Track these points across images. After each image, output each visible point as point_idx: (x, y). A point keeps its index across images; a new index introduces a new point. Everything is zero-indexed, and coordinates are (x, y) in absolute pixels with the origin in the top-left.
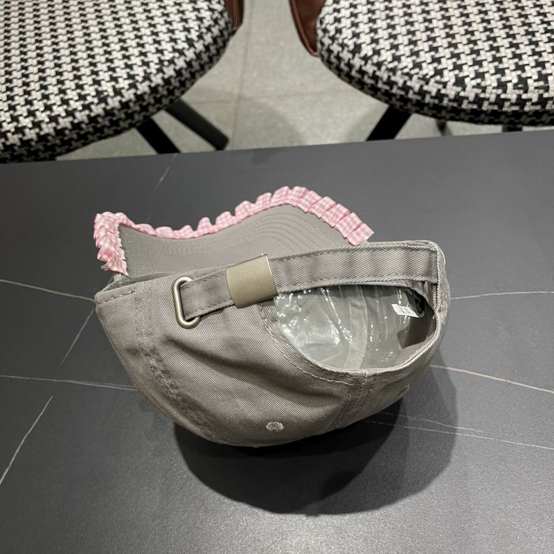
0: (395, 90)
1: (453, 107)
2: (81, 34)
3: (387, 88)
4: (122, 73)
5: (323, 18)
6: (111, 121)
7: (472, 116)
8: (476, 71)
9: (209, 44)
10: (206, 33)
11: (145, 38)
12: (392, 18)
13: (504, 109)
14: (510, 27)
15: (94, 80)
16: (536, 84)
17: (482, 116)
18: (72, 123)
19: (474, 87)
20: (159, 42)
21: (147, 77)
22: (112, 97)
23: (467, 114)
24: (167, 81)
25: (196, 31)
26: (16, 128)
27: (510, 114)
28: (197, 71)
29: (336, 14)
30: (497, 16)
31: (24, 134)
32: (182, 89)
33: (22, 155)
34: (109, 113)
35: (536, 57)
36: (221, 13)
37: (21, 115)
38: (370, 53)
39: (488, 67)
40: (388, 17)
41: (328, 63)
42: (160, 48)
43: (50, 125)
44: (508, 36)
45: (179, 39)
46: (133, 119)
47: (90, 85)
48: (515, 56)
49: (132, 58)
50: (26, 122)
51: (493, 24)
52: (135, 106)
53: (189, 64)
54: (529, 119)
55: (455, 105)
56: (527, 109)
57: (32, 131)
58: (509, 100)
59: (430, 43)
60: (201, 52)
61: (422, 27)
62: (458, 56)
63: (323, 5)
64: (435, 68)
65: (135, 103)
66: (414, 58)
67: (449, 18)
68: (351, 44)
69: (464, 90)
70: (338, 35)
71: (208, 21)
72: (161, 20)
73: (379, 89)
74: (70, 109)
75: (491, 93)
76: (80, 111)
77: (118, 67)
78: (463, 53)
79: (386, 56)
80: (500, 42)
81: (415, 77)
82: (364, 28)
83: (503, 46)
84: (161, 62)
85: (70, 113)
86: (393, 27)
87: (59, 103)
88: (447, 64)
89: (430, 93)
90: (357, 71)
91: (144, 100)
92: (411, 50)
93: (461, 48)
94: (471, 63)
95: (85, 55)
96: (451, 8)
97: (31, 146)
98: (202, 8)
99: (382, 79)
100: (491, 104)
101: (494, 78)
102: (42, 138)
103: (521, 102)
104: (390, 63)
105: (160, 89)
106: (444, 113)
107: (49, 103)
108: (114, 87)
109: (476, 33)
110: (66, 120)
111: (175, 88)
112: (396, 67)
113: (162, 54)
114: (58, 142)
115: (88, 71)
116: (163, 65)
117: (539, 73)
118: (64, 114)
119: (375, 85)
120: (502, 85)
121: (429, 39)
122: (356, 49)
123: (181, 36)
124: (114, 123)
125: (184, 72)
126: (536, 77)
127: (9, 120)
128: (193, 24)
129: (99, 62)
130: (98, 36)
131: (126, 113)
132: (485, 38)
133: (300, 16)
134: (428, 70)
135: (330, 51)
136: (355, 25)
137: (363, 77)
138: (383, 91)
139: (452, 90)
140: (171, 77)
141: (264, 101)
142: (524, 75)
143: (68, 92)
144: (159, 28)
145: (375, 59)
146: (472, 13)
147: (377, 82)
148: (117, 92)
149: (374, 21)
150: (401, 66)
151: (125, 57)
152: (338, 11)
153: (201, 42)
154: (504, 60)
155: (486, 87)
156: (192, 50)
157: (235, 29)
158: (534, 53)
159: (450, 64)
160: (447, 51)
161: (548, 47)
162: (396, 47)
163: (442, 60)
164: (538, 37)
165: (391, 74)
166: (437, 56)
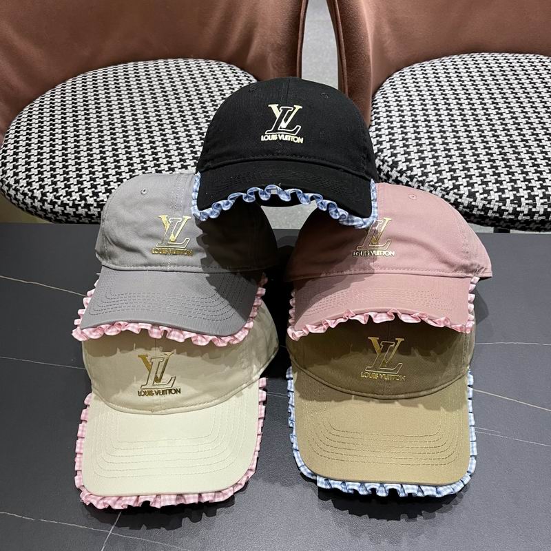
7: (480, 220)
8: (483, 188)
16: (527, 202)
17: (487, 220)
19: (482, 199)
23: (475, 218)
27: (505, 220)
30: (484, 152)
38: (405, 168)
39: (493, 187)
51: (481, 157)
54: (521, 225)
55: (468, 210)
56: (520, 218)
58: (507, 211)
62: (470, 177)
64: (453, 183)
66: (438, 175)
67: (449, 150)
68: (390, 160)
69: (475, 201)
75: (495, 205)
78: (474, 175)
79: (417, 172)
80: (500, 170)
81: (439, 188)
86: (422, 152)
92: (436, 169)
93: (472, 172)
94: (480, 183)
96: (451, 143)
100: (494, 212)
101: (497, 194)
103: (516, 213)
104: (419, 177)
112: (424, 180)
117: (529, 193)
120: (502, 200)
122: (394, 165)
126: (526, 196)
129: (186, 153)
134: (449, 184)
136: (393, 147)
139: (466, 200)
142: (518, 195)
145: (409, 173)
146: (466, 148)
150: (428, 180)
152: (380, 136)
154: (504, 183)
155: (491, 200)
158: (525, 180)
159: (464, 182)
160: (462, 172)
161: (535, 176)
162: (424, 166)
163: (459, 178)
164: (528, 169)
165: (420, 185)
166: (455, 175)
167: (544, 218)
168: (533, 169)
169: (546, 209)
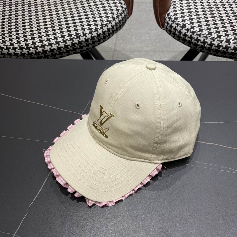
0: (199, 43)
1: (224, 51)
2: (68, 11)
3: (196, 42)
4: (86, 27)
5: (169, 13)
6: (80, 46)
7: (231, 55)
8: (234, 37)
9: (120, 20)
10: (120, 16)
11: (95, 15)
12: (198, 15)
15: (75, 29)
17: (235, 55)
18: (65, 45)
19: (233, 43)
21: (96, 30)
22: (82, 37)
23: (229, 54)
24: (104, 33)
25: (116, 14)
26: (42, 45)
28: (114, 30)
29: (175, 12)
31: (45, 48)
32: (108, 37)
33: (42, 57)
34: (80, 43)
36: (125, 9)
37: (44, 40)
38: (190, 28)
41: (170, 32)
42: (102, 19)
43: (56, 45)
45: (110, 17)
46: (88, 46)
47: (73, 31)
49: (91, 22)
50: (46, 43)
52: (90, 41)
55: (225, 50)
57: (48, 47)
59: (215, 25)
60: (117, 23)
61: (211, 19)
62: (227, 31)
63: (169, 9)
64: (217, 35)
65: (90, 40)
66: (208, 30)
67: (222, 17)
68: (181, 24)
69: (229, 44)
70: (176, 20)
71: (121, 11)
72: (102, 9)
73: (192, 43)
74: (65, 39)
77: (85, 25)
78: (229, 30)
79: (196, 29)
81: (209, 38)
82: (187, 18)
84: (102, 25)
85: (65, 41)
86: (199, 18)
87: (60, 37)
89: (215, 45)
90: (183, 35)
91: (94, 39)
92: (207, 27)
93: (228, 28)
94: (232, 34)
95: (71, 19)
96: (222, 13)
97: (47, 53)
98: (118, 6)
99: (194, 38)
102: (52, 50)
104: (198, 32)
105: (101, 35)
106: (219, 53)
107: (56, 36)
108: (83, 32)
109: (234, 23)
110: (62, 43)
111: (106, 36)
112: (200, 33)
113: (103, 22)
114: (58, 52)
115: (72, 25)
116: (103, 26)
118: (62, 41)
119: (191, 41)
122: (183, 26)
124: (81, 47)
125: (110, 30)
127: (39, 42)
128: (115, 12)
129: (77, 22)
130: (76, 13)
131: (86, 44)
133: (159, 12)
134: (215, 35)
135: (171, 26)
136: (183, 17)
137: (186, 38)
138: (194, 43)
139: (224, 44)
140: (106, 31)
141: (125, 52)
143: (64, 32)
144: (101, 12)
145: (192, 30)
146: (231, 16)
147: (192, 40)
148: (84, 35)
149: (191, 16)
150: (203, 33)
151: (87, 21)
153: (118, 19)
156: (114, 21)
157: (129, 16)
159: (223, 34)
160: (222, 29)
162: (201, 26)
163: (220, 32)
165: (198, 36)
166: (218, 30)
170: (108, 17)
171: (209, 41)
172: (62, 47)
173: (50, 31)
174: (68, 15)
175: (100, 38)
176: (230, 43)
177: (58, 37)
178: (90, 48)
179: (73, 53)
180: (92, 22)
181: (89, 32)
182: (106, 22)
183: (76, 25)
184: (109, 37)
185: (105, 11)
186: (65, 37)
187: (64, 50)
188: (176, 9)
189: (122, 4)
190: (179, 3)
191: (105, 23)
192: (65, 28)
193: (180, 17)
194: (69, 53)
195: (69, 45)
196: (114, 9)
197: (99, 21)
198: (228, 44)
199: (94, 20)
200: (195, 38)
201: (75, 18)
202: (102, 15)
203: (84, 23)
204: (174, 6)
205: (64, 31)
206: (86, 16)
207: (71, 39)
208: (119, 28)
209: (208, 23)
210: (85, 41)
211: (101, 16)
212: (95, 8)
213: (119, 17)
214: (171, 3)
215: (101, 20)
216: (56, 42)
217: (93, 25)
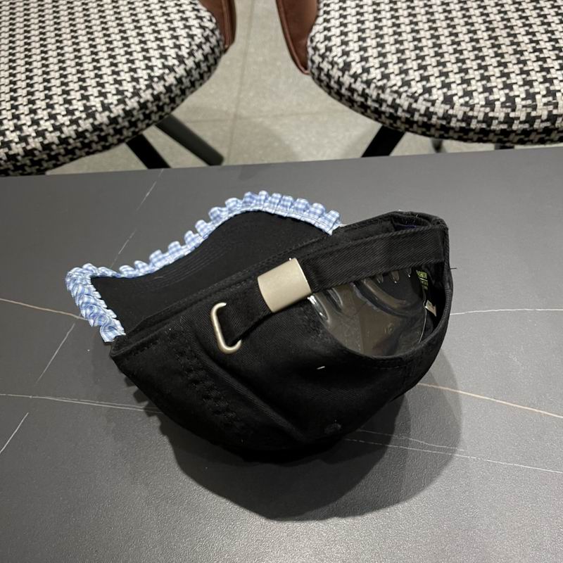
0: (384, 108)
1: (442, 125)
2: (71, 49)
3: (377, 105)
4: (111, 88)
5: (314, 36)
6: (99, 136)
7: (461, 134)
8: (464, 89)
9: (200, 61)
10: (197, 51)
11: (135, 54)
12: (381, 37)
13: (492, 127)
14: (499, 46)
15: (82, 95)
16: (524, 103)
17: (471, 134)
18: (59, 138)
19: (462, 105)
20: (149, 59)
21: (136, 93)
22: (100, 113)
23: (455, 132)
24: (157, 98)
25: (187, 48)
26: (3, 142)
27: (499, 132)
28: (187, 88)
29: (326, 33)
30: (485, 35)
31: (10, 149)
32: (172, 105)
33: (8, 169)
34: (97, 128)
35: (524, 76)
36: (213, 31)
37: (8, 129)
39: (476, 86)
40: (378, 36)
41: (319, 81)
42: (150, 64)
43: (36, 140)
44: (497, 55)
45: (170, 55)
46: (121, 134)
47: (78, 100)
48: (503, 75)
49: (122, 74)
50: (13, 136)
51: (482, 43)
52: (123, 122)
53: (179, 81)
54: (518, 138)
55: (444, 122)
56: (515, 127)
57: (19, 146)
58: (497, 118)
59: (419, 61)
60: (191, 69)
61: (411, 46)
62: (446, 75)
63: (314, 24)
64: (424, 86)
65: (123, 118)
66: (403, 76)
67: (438, 38)
68: (340, 61)
69: (452, 108)
70: (328, 53)
71: (199, 38)
72: (152, 37)
73: (369, 107)
74: (57, 124)
75: (479, 111)
76: (68, 126)
77: (108, 82)
78: (452, 71)
79: (376, 74)
80: (488, 61)
81: (404, 95)
82: (353, 46)
83: (491, 65)
84: (151, 78)
86: (383, 46)
87: (46, 118)
88: (435, 82)
89: (419, 111)
90: (346, 89)
91: (133, 116)
92: (400, 68)
93: (449, 67)
94: (459, 81)
95: (74, 71)
96: (440, 27)
97: (17, 161)
98: (193, 26)
99: (371, 97)
100: (479, 122)
101: (482, 96)
102: (29, 153)
103: (509, 120)
104: (379, 80)
105: (149, 105)
106: (433, 131)
107: (36, 117)
108: (102, 103)
109: (465, 52)
110: (53, 134)
111: (165, 104)
112: (385, 85)
113: (152, 70)
114: (45, 156)
115: (76, 86)
116: (153, 81)
117: (527, 91)
118: (51, 129)
119: (365, 103)
120: (490, 104)
121: (418, 57)
122: (346, 67)
123: (171, 52)
124: (103, 139)
125: (173, 88)
126: (523, 95)
128: (184, 41)
129: (88, 77)
130: (88, 52)
131: (115, 129)
132: (473, 57)
133: (290, 34)
134: (417, 88)
135: (320, 69)
136: (344, 43)
137: (353, 95)
138: (372, 109)
139: (440, 107)
140: (161, 93)
141: (260, 120)
142: (512, 94)
143: (56, 106)
144: (150, 45)
145: (365, 77)
146: (461, 32)
147: (366, 100)
148: (106, 107)
149: (364, 40)
150: (390, 84)
151: (114, 73)
152: (328, 29)
153: (192, 58)
154: (492, 78)
155: (474, 105)
156: (182, 66)
157: (226, 46)
158: (522, 72)
159: (438, 82)
160: (436, 69)
161: (536, 66)
162: (386, 65)
163: (431, 78)
164: (526, 56)
165: (380, 92)
166: (426, 74)
167: (548, 124)
168: (533, 57)
169: (551, 111)
170: (165, 57)
171: (404, 102)
172: (53, 143)
173: (21, 104)
174: (69, 59)
175: (147, 112)
176: (454, 104)
177: (42, 119)
178: (128, 137)
179: (84, 154)
180: (126, 72)
181: (118, 100)
182: (161, 71)
183: (85, 85)
184: (175, 106)
185: (158, 42)
186: (59, 117)
187: (59, 149)
188: (329, 25)
189: (205, 20)
190: (337, 7)
191: (157, 74)
192: (59, 95)
193: (339, 44)
194: (74, 154)
195: (70, 137)
196: (181, 36)
197: (143, 70)
198: (450, 108)
199: (130, 67)
200: (374, 97)
201: (86, 66)
202: (152, 53)
203: (106, 78)
204: (325, 16)
205: (56, 101)
206: (111, 60)
207: (73, 122)
208: (198, 80)
209: (403, 57)
210: (111, 124)
211: (148, 55)
212: (135, 37)
213: (196, 54)
214: (319, 9)
215: (148, 67)
216: (36, 133)
217: (128, 82)
